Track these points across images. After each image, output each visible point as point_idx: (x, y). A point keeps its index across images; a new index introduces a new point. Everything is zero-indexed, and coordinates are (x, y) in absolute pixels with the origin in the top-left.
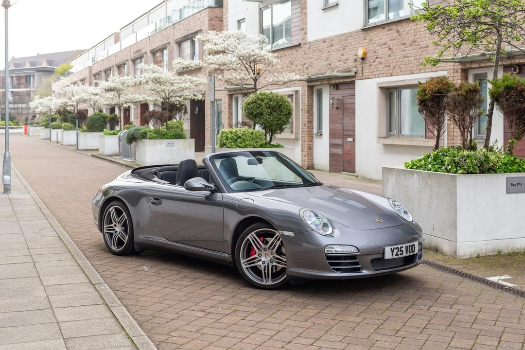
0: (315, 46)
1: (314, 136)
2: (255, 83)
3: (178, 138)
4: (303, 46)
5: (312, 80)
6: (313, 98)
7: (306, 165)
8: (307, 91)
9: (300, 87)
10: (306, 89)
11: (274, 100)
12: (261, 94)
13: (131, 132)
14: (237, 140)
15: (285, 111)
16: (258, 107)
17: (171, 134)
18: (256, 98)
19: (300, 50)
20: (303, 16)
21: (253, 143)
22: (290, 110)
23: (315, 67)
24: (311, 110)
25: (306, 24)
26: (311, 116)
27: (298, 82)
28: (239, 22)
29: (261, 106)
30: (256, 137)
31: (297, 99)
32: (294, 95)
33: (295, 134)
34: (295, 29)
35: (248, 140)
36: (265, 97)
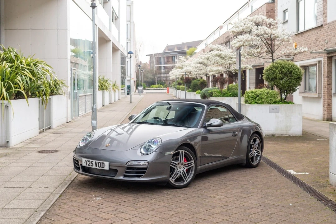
0: (332, 26)
1: (333, 95)
3: (234, 96)
4: (324, 27)
5: (330, 52)
6: (332, 66)
7: (326, 118)
8: (326, 61)
9: (322, 58)
10: (326, 59)
11: (286, 68)
12: (276, 63)
13: (203, 92)
14: (256, 98)
15: (295, 76)
16: (273, 73)
17: (230, 93)
18: (272, 66)
19: (322, 29)
20: (324, 4)
21: (268, 100)
22: (299, 75)
23: (332, 42)
24: (330, 76)
25: (327, 9)
26: (330, 80)
27: (320, 54)
28: (284, 12)
29: (276, 72)
30: (271, 96)
31: (320, 67)
32: (317, 65)
33: (318, 94)
34: (319, 14)
35: (264, 98)
36: (279, 65)
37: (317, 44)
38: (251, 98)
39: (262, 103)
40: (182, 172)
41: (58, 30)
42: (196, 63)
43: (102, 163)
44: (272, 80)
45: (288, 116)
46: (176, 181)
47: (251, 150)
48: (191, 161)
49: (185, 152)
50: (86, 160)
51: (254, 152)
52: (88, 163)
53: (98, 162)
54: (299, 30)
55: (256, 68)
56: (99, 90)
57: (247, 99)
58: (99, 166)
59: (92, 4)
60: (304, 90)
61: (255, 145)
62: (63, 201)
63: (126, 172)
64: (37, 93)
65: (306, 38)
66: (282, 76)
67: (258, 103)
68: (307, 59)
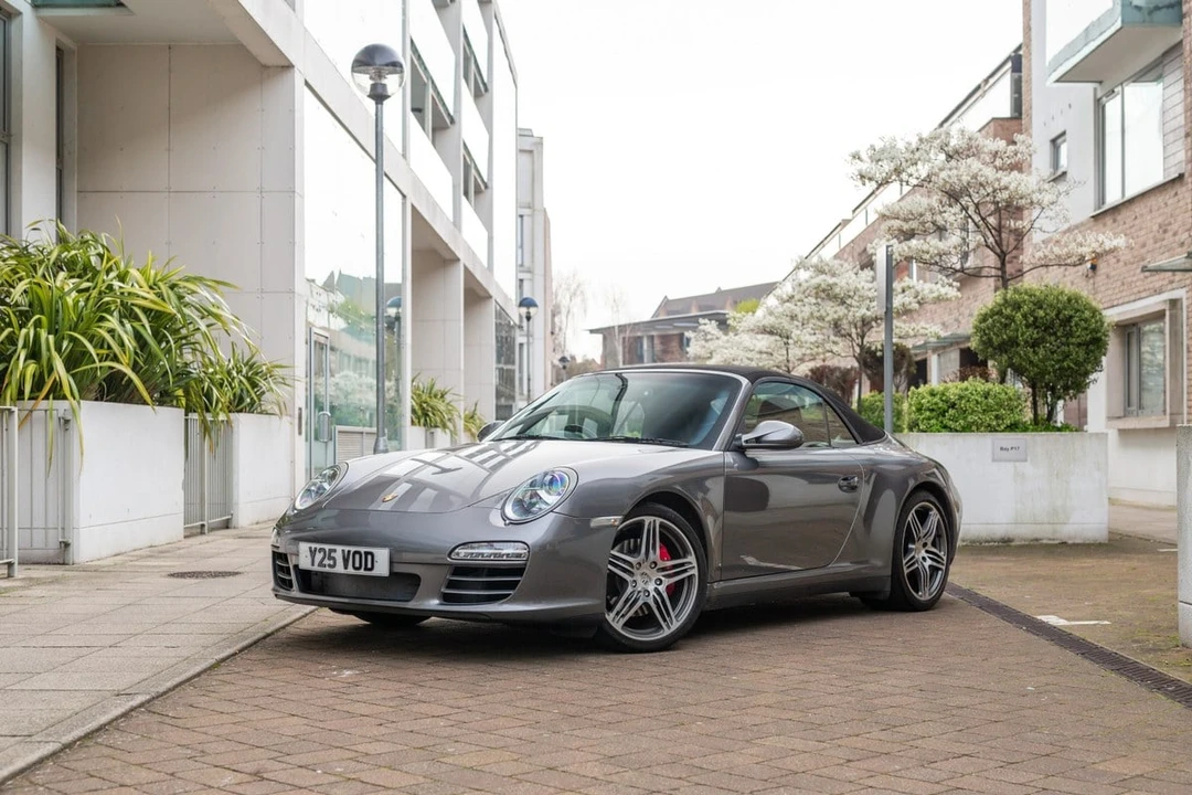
2: (1003, 264)
4: (1189, 181)
9: (1184, 290)
11: (1050, 305)
12: (1016, 291)
14: (945, 411)
15: (1082, 335)
16: (1006, 326)
18: (1002, 302)
19: (1182, 190)
20: (1189, 101)
21: (987, 418)
22: (1096, 331)
27: (1179, 276)
28: (1055, 143)
29: (1013, 321)
30: (997, 404)
31: (1175, 321)
32: (1167, 313)
33: (1171, 414)
34: (1171, 137)
35: (973, 411)
36: (1026, 297)
37: (1165, 243)
38: (928, 413)
39: (966, 429)
40: (653, 593)
41: (264, 195)
42: (752, 330)
43: (367, 553)
44: (1003, 348)
45: (1057, 474)
46: (630, 624)
47: (911, 546)
48: (685, 557)
49: (661, 525)
50: (310, 548)
51: (921, 556)
52: (319, 557)
53: (353, 549)
54: (1103, 203)
55: (962, 346)
56: (413, 423)
57: (913, 416)
58: (357, 565)
59: (374, 87)
60: (1125, 410)
61: (923, 532)
62: (220, 677)
63: (451, 584)
64: (180, 392)
65: (1127, 226)
66: (1033, 333)
67: (951, 430)
68: (1133, 298)
